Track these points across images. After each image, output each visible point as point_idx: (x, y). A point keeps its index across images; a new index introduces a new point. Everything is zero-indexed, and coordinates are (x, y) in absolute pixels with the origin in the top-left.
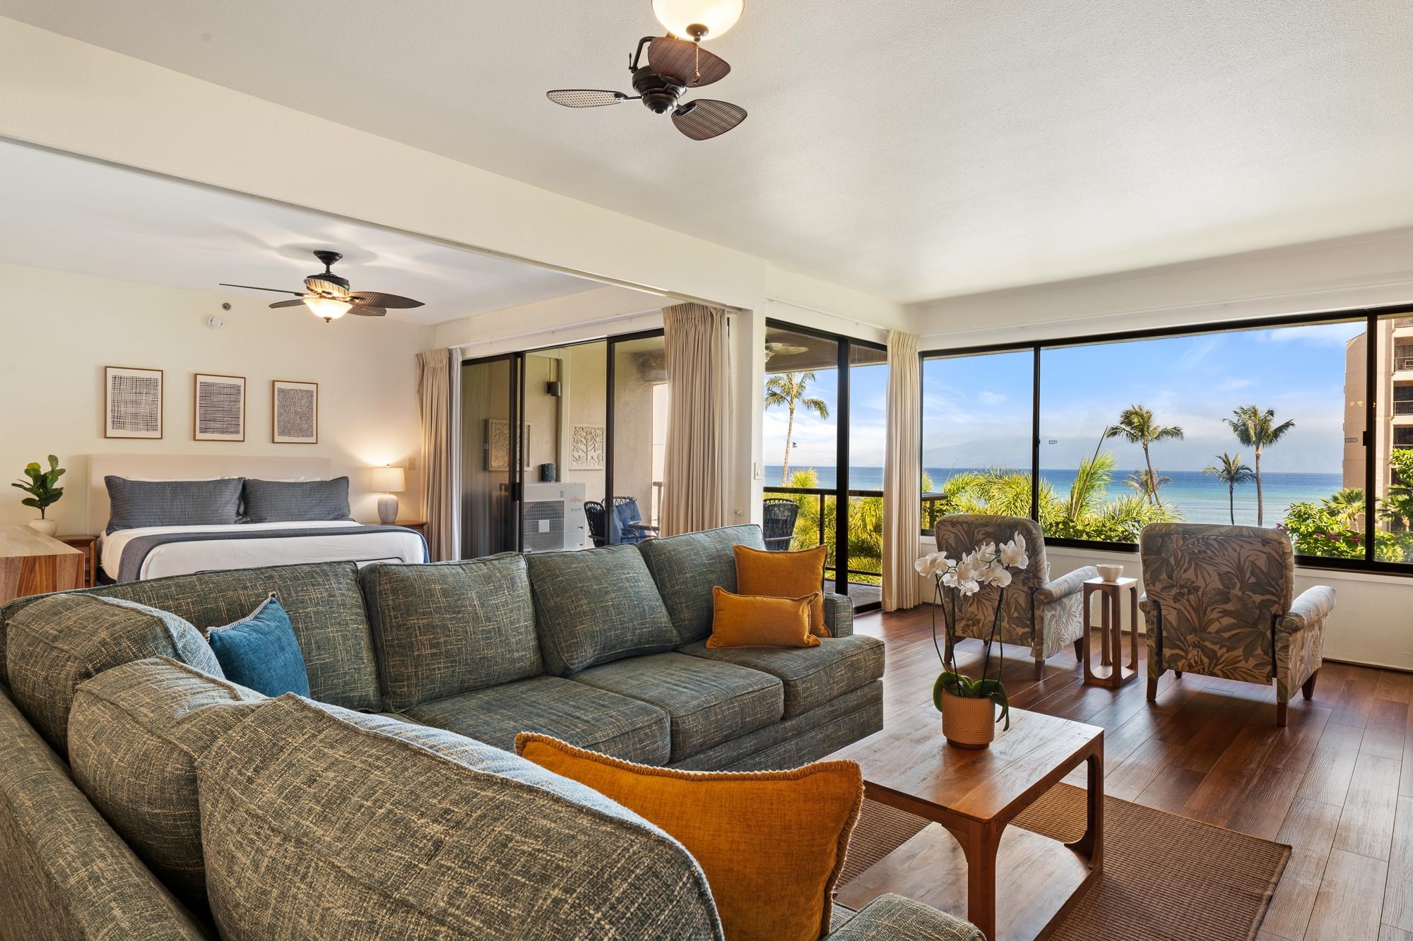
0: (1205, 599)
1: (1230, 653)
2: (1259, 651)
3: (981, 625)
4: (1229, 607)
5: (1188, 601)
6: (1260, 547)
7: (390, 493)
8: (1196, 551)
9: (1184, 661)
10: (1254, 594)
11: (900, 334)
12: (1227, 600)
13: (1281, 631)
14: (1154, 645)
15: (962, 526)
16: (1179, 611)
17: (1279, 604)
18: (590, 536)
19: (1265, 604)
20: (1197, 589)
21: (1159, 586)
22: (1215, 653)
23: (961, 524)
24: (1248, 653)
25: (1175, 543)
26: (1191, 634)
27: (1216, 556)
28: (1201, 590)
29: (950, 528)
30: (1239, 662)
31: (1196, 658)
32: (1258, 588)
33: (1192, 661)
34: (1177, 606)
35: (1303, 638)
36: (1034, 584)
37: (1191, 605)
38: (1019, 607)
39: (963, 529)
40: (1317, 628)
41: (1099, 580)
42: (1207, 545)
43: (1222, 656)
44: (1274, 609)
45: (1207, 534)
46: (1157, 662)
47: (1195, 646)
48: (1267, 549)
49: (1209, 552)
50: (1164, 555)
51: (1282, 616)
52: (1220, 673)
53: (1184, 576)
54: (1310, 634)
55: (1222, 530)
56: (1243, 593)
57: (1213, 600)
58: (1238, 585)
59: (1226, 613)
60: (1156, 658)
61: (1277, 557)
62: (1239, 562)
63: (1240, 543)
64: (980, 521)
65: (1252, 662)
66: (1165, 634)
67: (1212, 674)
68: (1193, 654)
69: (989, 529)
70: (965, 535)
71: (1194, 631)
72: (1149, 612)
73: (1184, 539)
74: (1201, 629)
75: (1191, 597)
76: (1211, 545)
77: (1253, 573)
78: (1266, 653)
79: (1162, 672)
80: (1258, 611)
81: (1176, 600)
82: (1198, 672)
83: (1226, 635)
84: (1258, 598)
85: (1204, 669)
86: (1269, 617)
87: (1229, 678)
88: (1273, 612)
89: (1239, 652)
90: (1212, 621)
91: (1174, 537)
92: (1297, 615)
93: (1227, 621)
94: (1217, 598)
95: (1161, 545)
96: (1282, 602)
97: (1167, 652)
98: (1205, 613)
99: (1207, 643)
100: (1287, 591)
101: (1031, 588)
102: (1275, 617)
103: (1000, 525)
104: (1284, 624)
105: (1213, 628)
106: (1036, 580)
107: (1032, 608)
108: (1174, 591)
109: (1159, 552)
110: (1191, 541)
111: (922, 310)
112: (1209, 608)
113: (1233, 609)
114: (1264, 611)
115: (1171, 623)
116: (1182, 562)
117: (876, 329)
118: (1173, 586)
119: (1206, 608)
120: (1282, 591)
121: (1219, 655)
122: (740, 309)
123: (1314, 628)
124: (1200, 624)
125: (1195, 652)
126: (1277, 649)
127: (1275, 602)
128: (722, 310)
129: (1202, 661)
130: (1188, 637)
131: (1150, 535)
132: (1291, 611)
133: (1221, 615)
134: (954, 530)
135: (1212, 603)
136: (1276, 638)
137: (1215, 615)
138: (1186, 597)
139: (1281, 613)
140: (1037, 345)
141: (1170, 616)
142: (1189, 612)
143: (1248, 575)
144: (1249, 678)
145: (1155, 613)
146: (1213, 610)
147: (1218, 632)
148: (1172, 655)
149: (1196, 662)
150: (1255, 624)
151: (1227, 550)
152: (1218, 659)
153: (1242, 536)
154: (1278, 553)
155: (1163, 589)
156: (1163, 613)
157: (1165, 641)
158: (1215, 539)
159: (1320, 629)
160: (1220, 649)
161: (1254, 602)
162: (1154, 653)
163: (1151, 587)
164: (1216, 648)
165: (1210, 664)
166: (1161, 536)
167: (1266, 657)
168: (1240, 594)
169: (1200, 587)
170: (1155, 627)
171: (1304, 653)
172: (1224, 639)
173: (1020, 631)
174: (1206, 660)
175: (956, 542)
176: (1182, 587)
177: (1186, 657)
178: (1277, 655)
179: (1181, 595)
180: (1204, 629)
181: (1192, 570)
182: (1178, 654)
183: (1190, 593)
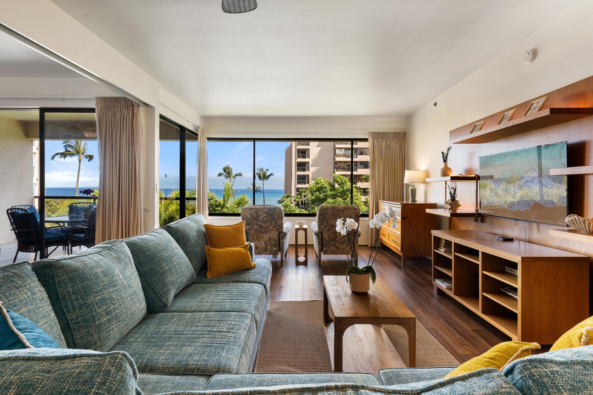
1: (343, 246)
2: (350, 244)
3: (259, 249)
5: (331, 230)
6: (353, 211)
8: (335, 214)
11: (202, 129)
13: (357, 237)
15: (254, 210)
16: (328, 234)
18: (11, 230)
21: (323, 226)
22: (338, 246)
25: (330, 211)
27: (341, 215)
30: (345, 248)
33: (332, 251)
34: (328, 233)
36: (281, 230)
37: (332, 232)
38: (274, 240)
39: (254, 211)
41: (299, 227)
42: (339, 211)
43: (340, 247)
45: (339, 208)
47: (333, 245)
49: (339, 214)
50: (326, 216)
51: (357, 232)
52: (340, 253)
53: (331, 222)
62: (347, 216)
65: (348, 248)
66: (324, 243)
67: (337, 254)
68: (332, 248)
69: (265, 210)
70: (255, 214)
71: (332, 240)
72: (319, 236)
73: (332, 210)
76: (340, 211)
78: (352, 244)
81: (328, 231)
82: (334, 254)
83: (342, 240)
85: (335, 253)
87: (342, 254)
90: (338, 236)
95: (325, 212)
97: (324, 249)
98: (336, 234)
99: (336, 244)
101: (279, 232)
102: (354, 232)
103: (269, 209)
104: (357, 235)
106: (281, 228)
107: (279, 240)
108: (327, 228)
109: (324, 215)
115: (326, 239)
116: (330, 218)
117: (194, 125)
118: (327, 226)
119: (336, 232)
125: (333, 248)
126: (355, 243)
130: (331, 243)
131: (322, 209)
134: (251, 212)
136: (355, 239)
140: (254, 140)
141: (326, 236)
142: (331, 234)
145: (321, 236)
147: (339, 240)
149: (333, 251)
151: (344, 212)
152: (340, 249)
153: (349, 208)
155: (324, 227)
156: (324, 235)
157: (324, 245)
158: (341, 209)
163: (320, 226)
164: (339, 245)
166: (325, 209)
167: (352, 246)
170: (321, 241)
172: (341, 242)
173: (275, 249)
174: (336, 250)
175: (251, 217)
176: (330, 226)
177: (329, 250)
178: (355, 245)
179: (330, 229)
180: (335, 239)
181: (333, 220)
182: (328, 249)
183: (332, 228)
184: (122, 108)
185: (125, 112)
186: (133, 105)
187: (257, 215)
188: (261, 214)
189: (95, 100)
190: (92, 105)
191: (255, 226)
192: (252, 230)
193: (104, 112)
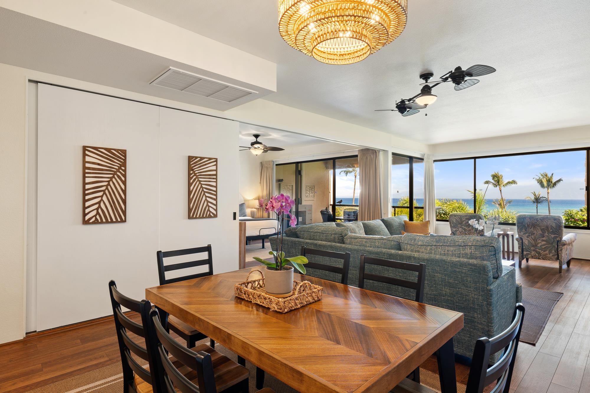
0: (537, 237)
1: (545, 252)
2: (553, 251)
4: (544, 239)
5: (531, 237)
6: (553, 221)
7: (255, 208)
8: (534, 222)
9: (530, 255)
10: (552, 234)
11: (428, 155)
12: (543, 237)
13: (560, 245)
14: (521, 251)
16: (528, 240)
17: (559, 237)
19: (556, 237)
20: (534, 234)
21: (522, 233)
23: (458, 216)
24: (550, 252)
26: (532, 247)
27: (540, 224)
28: (535, 234)
29: (454, 217)
30: (547, 255)
31: (534, 254)
32: (553, 233)
34: (528, 239)
35: (567, 248)
37: (532, 239)
39: (458, 217)
40: (571, 245)
41: (502, 232)
42: (537, 220)
43: (542, 253)
44: (558, 239)
45: (537, 217)
46: (522, 256)
47: (534, 251)
48: (555, 221)
49: (538, 223)
50: (524, 224)
51: (560, 241)
52: (541, 259)
53: (530, 230)
54: (569, 247)
55: (542, 216)
56: (548, 234)
57: (539, 237)
58: (547, 232)
59: (543, 241)
60: (521, 255)
61: (558, 223)
62: (547, 225)
63: (547, 220)
64: (464, 215)
65: (551, 255)
66: (524, 247)
67: (539, 259)
68: (533, 253)
69: (467, 217)
70: (459, 219)
71: (533, 246)
72: (519, 241)
73: (530, 219)
74: (535, 246)
75: (532, 236)
77: (551, 229)
78: (555, 252)
79: (523, 259)
80: (553, 240)
81: (527, 237)
82: (535, 258)
83: (543, 247)
84: (553, 236)
85: (536, 257)
86: (556, 241)
87: (544, 260)
88: (557, 240)
89: (547, 252)
90: (539, 243)
91: (527, 219)
92: (564, 241)
93: (544, 243)
94: (540, 236)
95: (523, 221)
96: (560, 237)
97: (525, 253)
98: (537, 241)
99: (537, 250)
100: (562, 233)
102: (558, 241)
104: (561, 243)
105: (539, 245)
106: (482, 232)
108: (527, 235)
109: (522, 223)
110: (532, 220)
111: (434, 147)
112: (538, 239)
113: (545, 239)
114: (555, 239)
115: (526, 244)
116: (529, 226)
117: (421, 154)
118: (527, 233)
119: (537, 239)
120: (560, 233)
121: (541, 253)
122: (384, 150)
123: (570, 245)
124: (535, 244)
125: (534, 252)
126: (559, 250)
127: (558, 237)
128: (379, 151)
129: (536, 255)
130: (532, 248)
131: (519, 218)
132: (563, 239)
133: (541, 241)
134: (455, 218)
135: (539, 238)
136: (559, 247)
137: (540, 241)
138: (531, 236)
139: (560, 240)
140: (475, 158)
141: (526, 242)
142: (532, 241)
143: (550, 229)
144: (550, 259)
145: (521, 241)
146: (539, 240)
147: (541, 246)
148: (527, 254)
149: (534, 255)
150: (552, 244)
151: (543, 222)
152: (541, 254)
153: (548, 218)
154: (559, 223)
155: (524, 234)
156: (524, 241)
157: (524, 250)
158: (539, 219)
159: (572, 246)
160: (541, 251)
161: (552, 237)
162: (521, 253)
163: (520, 234)
164: (540, 251)
165: (538, 256)
166: (523, 218)
167: (555, 253)
168: (547, 235)
169: (535, 233)
170: (521, 245)
171: (567, 252)
172: (543, 248)
175: (456, 221)
176: (529, 233)
177: (530, 254)
178: (559, 253)
179: (529, 236)
180: (536, 246)
181: (532, 228)
182: (528, 253)
183: (532, 235)
184: (370, 154)
185: (372, 156)
186: (376, 152)
187: (461, 220)
188: (464, 220)
189: (357, 151)
190: (356, 153)
191: (460, 229)
192: (458, 232)
193: (362, 157)
